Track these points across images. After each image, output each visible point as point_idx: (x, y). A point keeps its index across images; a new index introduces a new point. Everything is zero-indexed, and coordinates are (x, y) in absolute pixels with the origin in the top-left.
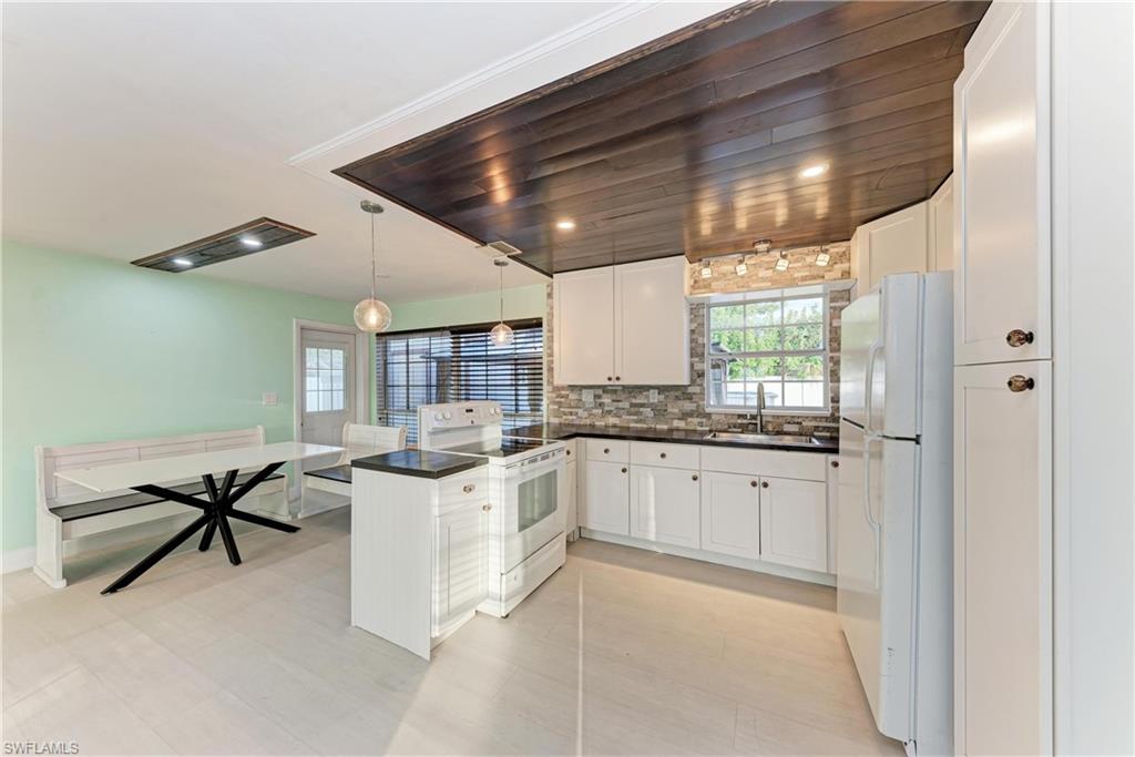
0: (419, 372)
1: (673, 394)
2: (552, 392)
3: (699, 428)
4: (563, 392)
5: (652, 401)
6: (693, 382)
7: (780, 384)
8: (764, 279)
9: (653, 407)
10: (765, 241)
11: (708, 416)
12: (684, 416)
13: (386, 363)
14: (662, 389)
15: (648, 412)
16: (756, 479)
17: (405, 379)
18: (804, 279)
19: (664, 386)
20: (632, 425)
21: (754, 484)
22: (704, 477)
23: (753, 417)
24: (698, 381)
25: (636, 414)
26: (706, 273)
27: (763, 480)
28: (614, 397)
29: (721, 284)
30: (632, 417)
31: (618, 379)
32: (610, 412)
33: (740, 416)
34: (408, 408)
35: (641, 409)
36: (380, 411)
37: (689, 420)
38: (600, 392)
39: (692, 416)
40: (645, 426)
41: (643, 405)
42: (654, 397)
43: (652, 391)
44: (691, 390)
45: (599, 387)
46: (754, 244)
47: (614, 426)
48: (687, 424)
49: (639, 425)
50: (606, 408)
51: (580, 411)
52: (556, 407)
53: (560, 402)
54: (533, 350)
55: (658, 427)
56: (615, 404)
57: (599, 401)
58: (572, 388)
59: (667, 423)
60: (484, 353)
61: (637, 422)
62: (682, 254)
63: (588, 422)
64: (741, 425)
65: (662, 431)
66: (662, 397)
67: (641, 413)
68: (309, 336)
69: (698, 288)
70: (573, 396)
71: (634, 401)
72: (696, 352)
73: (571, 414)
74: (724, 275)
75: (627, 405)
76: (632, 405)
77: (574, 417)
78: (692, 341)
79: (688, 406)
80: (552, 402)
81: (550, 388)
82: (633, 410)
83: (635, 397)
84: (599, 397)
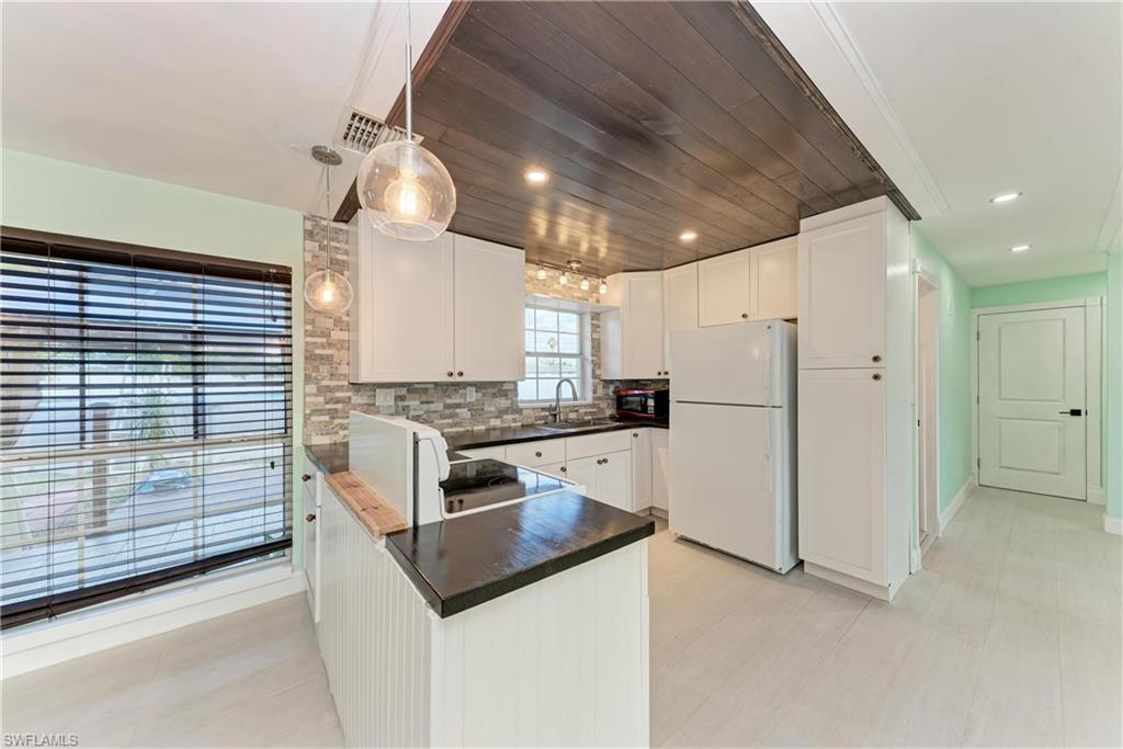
1: (490, 391)
2: (316, 395)
3: (513, 425)
4: (339, 394)
5: (468, 400)
9: (470, 406)
11: (520, 411)
12: (501, 413)
14: (479, 386)
15: (464, 413)
19: (481, 383)
21: (599, 462)
23: (554, 409)
25: (451, 417)
28: (424, 398)
30: (447, 421)
31: (461, 374)
33: (543, 409)
35: (458, 411)
37: (505, 417)
38: (403, 391)
39: (507, 414)
40: (461, 429)
41: (458, 406)
42: (471, 395)
43: (470, 388)
44: (505, 386)
45: (402, 385)
48: (502, 422)
49: (455, 430)
52: (327, 418)
53: (336, 410)
55: (475, 428)
56: (425, 407)
57: (401, 404)
58: (358, 387)
59: (484, 423)
61: (452, 426)
62: (522, 248)
64: (544, 417)
65: (480, 434)
66: (480, 394)
67: (457, 415)
71: (449, 401)
75: (439, 406)
76: (447, 406)
79: (504, 403)
80: (315, 412)
81: (312, 388)
82: (447, 412)
83: (449, 397)
84: (402, 398)
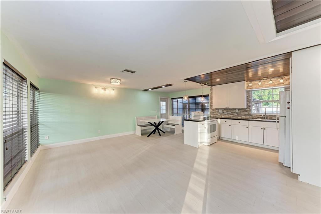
0: (181, 106)
1: (242, 110)
3: (249, 118)
4: (214, 110)
6: (247, 108)
8: (267, 85)
9: (237, 113)
10: (266, 77)
11: (252, 115)
12: (245, 115)
13: (173, 104)
14: (239, 109)
15: (235, 114)
16: (263, 128)
17: (177, 107)
18: (278, 84)
19: (240, 109)
20: (231, 117)
21: (262, 129)
22: (250, 127)
23: (264, 116)
24: (249, 108)
25: (232, 115)
26: (250, 85)
27: (264, 128)
28: (227, 111)
29: (255, 86)
31: (228, 107)
32: (226, 114)
33: (260, 115)
34: (178, 113)
35: (234, 114)
36: (172, 114)
37: (247, 116)
38: (223, 110)
39: (247, 115)
40: (235, 117)
41: (234, 113)
42: (237, 111)
43: (236, 110)
44: (247, 109)
45: (223, 109)
46: (263, 78)
47: (227, 117)
48: (246, 117)
50: (225, 113)
51: (218, 114)
54: (207, 101)
55: (238, 117)
58: (217, 109)
59: (240, 117)
60: (195, 102)
62: (245, 81)
63: (220, 116)
64: (260, 117)
66: (239, 111)
67: (234, 115)
68: (162, 100)
69: (249, 87)
70: (216, 111)
71: (232, 112)
72: (248, 101)
73: (216, 114)
74: (256, 84)
76: (231, 113)
78: (247, 99)
79: (246, 113)
80: (212, 112)
81: (211, 109)
82: (232, 114)
83: (232, 111)
84: (223, 111)
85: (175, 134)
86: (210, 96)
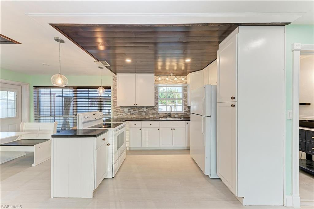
0: (59, 102)
1: (150, 109)
2: (114, 109)
3: (156, 117)
4: (118, 109)
5: (144, 110)
6: (155, 105)
7: (166, 106)
8: (171, 82)
9: (145, 112)
10: (172, 73)
11: (159, 114)
12: (153, 114)
13: (38, 98)
14: (147, 107)
15: (143, 113)
16: (172, 128)
17: (49, 104)
18: (179, 83)
19: (148, 107)
20: (139, 117)
21: (172, 129)
22: (161, 129)
23: (169, 114)
24: (156, 105)
26: (160, 79)
27: (174, 128)
28: (134, 110)
29: (161, 82)
30: (139, 115)
31: (137, 105)
32: (133, 114)
33: (166, 114)
34: (51, 115)
35: (142, 113)
36: (35, 117)
38: (130, 108)
39: (155, 114)
40: (143, 117)
41: (142, 112)
42: (145, 109)
43: (145, 108)
44: (154, 108)
46: (170, 73)
47: (134, 118)
48: (153, 116)
49: (141, 117)
50: (132, 113)
51: (124, 114)
52: (116, 113)
53: (117, 112)
54: (108, 96)
55: (146, 117)
56: (134, 112)
57: (129, 111)
58: (121, 107)
59: (148, 116)
60: (88, 96)
61: (140, 116)
62: (154, 73)
63: (126, 117)
64: (166, 116)
65: (147, 118)
66: (147, 109)
67: (142, 114)
69: (156, 82)
70: (121, 110)
71: (140, 111)
72: (156, 98)
73: (121, 115)
74: (162, 79)
75: (138, 112)
76: (139, 112)
77: (122, 116)
78: (155, 95)
79: (154, 112)
80: (114, 112)
81: (114, 107)
83: (140, 110)
84: (130, 110)
85: (33, 165)
86: (112, 88)
